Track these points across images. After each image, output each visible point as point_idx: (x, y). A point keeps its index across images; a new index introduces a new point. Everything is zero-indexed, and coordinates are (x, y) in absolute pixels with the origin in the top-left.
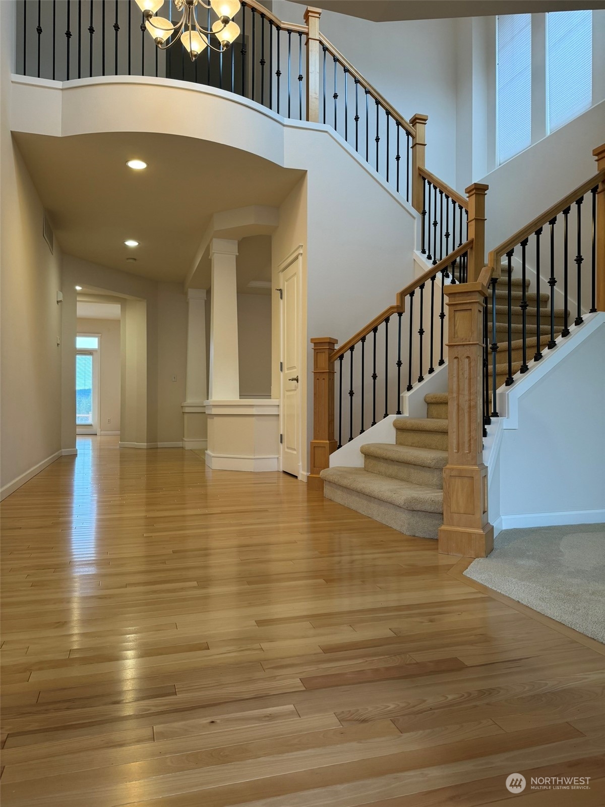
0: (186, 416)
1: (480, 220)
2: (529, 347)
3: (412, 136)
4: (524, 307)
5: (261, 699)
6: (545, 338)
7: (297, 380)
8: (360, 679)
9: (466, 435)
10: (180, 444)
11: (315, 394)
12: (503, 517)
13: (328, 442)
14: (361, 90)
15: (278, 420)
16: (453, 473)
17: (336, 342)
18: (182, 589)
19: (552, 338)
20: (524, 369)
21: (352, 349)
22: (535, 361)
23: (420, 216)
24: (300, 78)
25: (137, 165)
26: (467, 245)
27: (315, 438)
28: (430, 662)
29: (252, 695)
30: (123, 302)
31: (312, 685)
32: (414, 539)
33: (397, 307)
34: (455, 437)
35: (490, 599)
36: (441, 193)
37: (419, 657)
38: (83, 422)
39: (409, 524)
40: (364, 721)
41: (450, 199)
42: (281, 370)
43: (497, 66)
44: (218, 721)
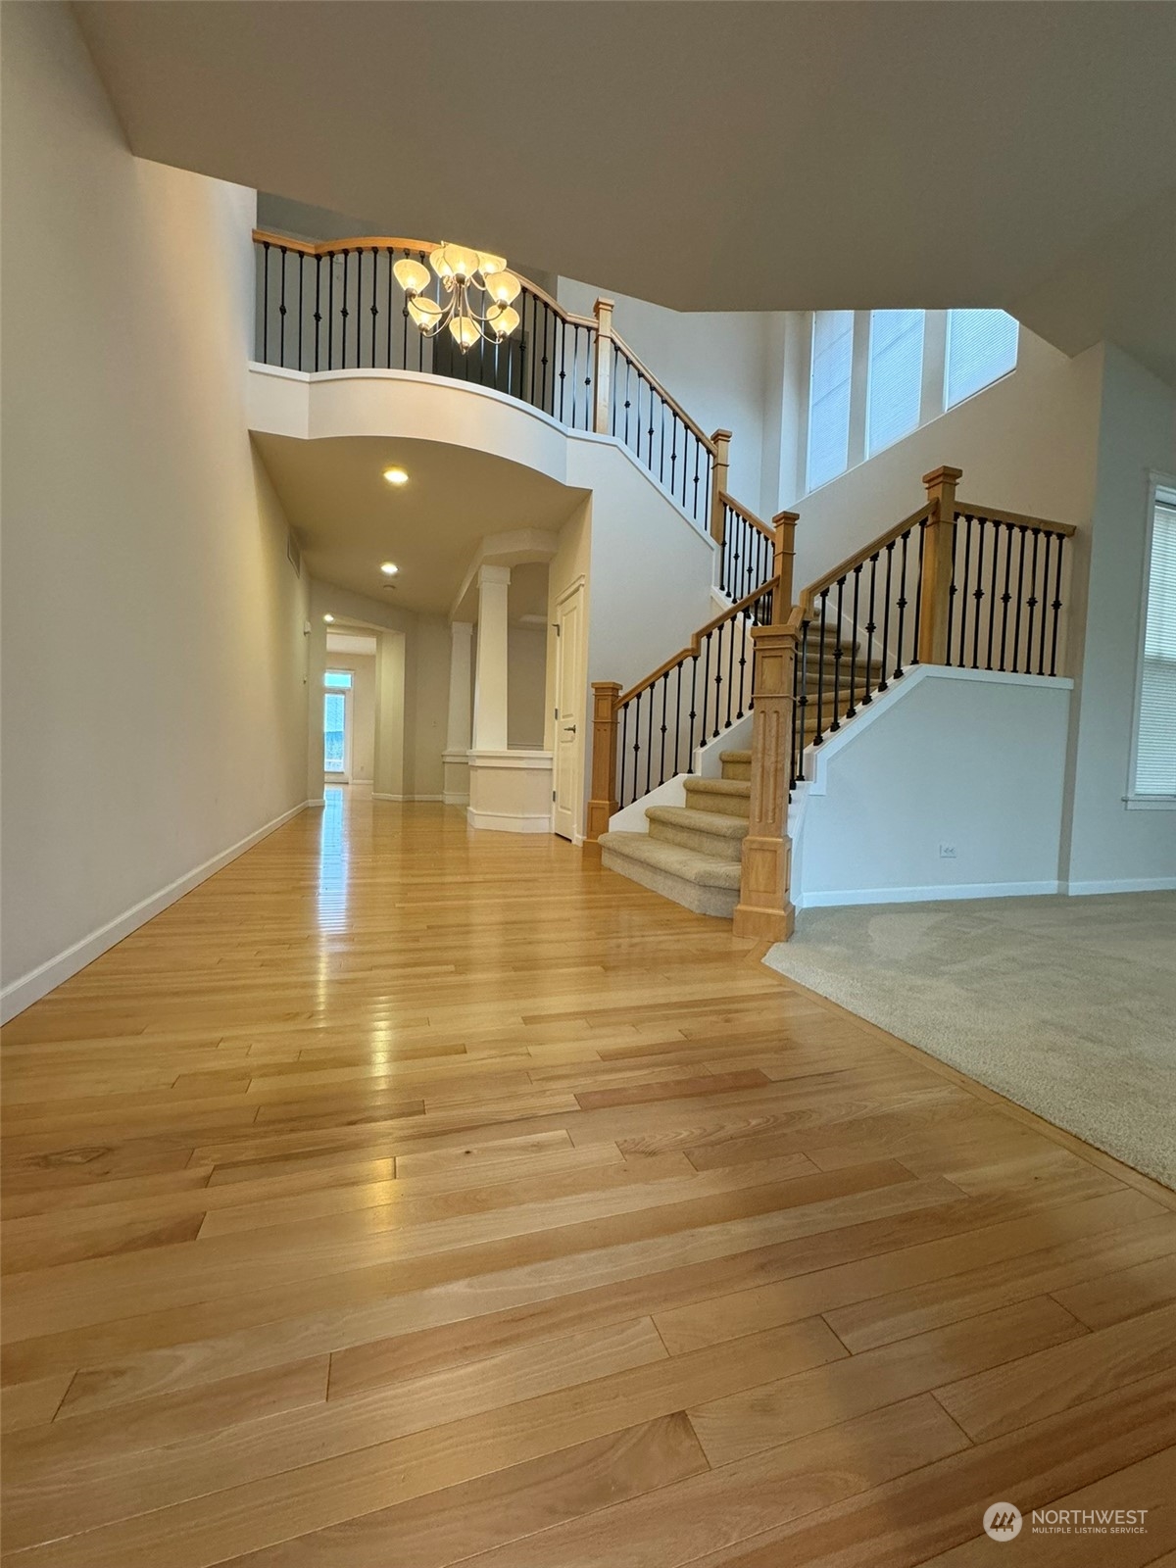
0: (446, 766)
1: (788, 554)
2: (842, 701)
3: (713, 455)
4: (838, 655)
5: (527, 1121)
6: (860, 692)
7: (574, 730)
8: (645, 1097)
9: (771, 801)
10: (439, 797)
11: (594, 747)
12: (804, 894)
13: (607, 802)
14: (657, 399)
15: (551, 775)
16: (755, 846)
17: (621, 687)
18: (437, 974)
19: (868, 692)
20: (835, 727)
21: (639, 696)
22: (848, 717)
23: (720, 547)
24: (588, 382)
25: (396, 477)
26: (772, 582)
27: (593, 798)
28: (726, 1074)
29: (517, 1115)
30: (379, 635)
31: (589, 1104)
32: (704, 919)
33: (693, 650)
34: (757, 803)
35: (794, 994)
36: (744, 521)
37: (715, 1069)
38: (331, 770)
39: (699, 901)
40: (653, 1154)
41: (754, 529)
42: (556, 718)
43: (812, 378)
44: (475, 1151)
